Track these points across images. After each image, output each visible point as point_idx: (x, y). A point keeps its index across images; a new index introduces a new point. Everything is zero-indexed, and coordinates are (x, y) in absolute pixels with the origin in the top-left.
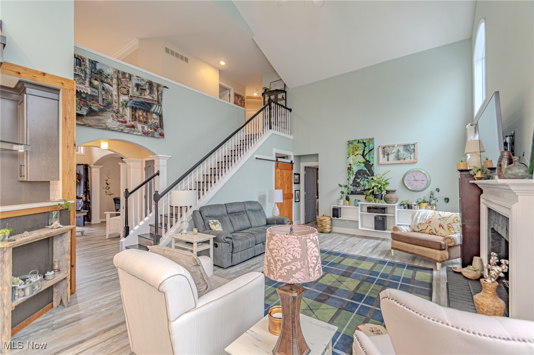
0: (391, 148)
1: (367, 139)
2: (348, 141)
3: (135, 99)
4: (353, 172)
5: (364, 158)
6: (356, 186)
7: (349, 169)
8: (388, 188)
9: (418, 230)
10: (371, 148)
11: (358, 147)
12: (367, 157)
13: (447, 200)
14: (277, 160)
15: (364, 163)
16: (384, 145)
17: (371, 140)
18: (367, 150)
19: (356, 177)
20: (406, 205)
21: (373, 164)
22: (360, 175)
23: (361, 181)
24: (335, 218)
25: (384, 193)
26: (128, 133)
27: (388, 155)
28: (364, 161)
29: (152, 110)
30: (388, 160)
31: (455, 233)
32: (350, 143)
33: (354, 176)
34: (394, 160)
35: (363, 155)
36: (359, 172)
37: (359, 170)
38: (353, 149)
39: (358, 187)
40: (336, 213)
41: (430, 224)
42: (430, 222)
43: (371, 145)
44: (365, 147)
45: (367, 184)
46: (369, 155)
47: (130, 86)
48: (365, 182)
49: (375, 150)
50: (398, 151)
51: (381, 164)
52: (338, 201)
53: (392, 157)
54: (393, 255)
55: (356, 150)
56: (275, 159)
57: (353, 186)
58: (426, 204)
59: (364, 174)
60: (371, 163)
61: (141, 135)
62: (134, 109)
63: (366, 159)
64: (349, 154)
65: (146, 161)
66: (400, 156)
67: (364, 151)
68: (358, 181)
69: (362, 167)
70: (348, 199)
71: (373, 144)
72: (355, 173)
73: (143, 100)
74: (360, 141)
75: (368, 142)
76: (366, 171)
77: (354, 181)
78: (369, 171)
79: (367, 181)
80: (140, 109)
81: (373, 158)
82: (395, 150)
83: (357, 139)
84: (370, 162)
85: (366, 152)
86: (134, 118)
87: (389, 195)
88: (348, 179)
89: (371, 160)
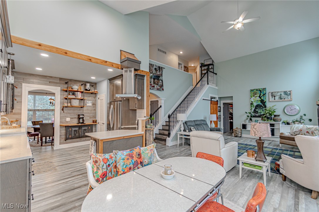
0: (276, 93)
1: (262, 89)
2: (251, 90)
3: (154, 75)
4: (254, 106)
6: (256, 113)
7: (252, 104)
8: (275, 114)
9: (294, 134)
10: (264, 93)
11: (257, 93)
12: (262, 98)
13: (310, 120)
14: (211, 100)
15: (260, 101)
16: (272, 91)
17: (264, 89)
18: (262, 94)
19: (256, 108)
20: (286, 123)
21: (265, 102)
22: (258, 107)
23: (258, 110)
24: (244, 129)
25: (273, 116)
26: (152, 89)
27: (275, 97)
28: (261, 100)
29: (160, 79)
30: (275, 99)
31: (316, 135)
32: (252, 90)
33: (254, 108)
34: (278, 99)
35: (260, 97)
36: (257, 106)
37: (257, 105)
38: (253, 94)
39: (257, 113)
40: (244, 127)
41: (301, 131)
42: (301, 130)
43: (264, 92)
44: (261, 92)
45: (262, 112)
46: (263, 97)
47: (153, 69)
49: (267, 95)
50: (281, 95)
51: (270, 102)
52: (245, 121)
53: (277, 98)
54: (281, 146)
55: (256, 94)
56: (210, 99)
57: (254, 113)
58: (298, 122)
59: (260, 107)
60: (265, 101)
61: (156, 90)
62: (154, 79)
63: (261, 99)
64: (251, 96)
65: (151, 101)
66: (282, 97)
67: (260, 95)
68: (257, 110)
69: (259, 103)
70: (251, 119)
71: (266, 91)
72: (255, 106)
73: (157, 75)
74: (258, 90)
76: (261, 105)
77: (255, 110)
78: (263, 105)
79: (263, 110)
80: (156, 79)
81: (265, 98)
82: (279, 94)
83: (256, 88)
85: (261, 96)
86: (154, 83)
87: (276, 118)
88: (251, 109)
89: (264, 99)
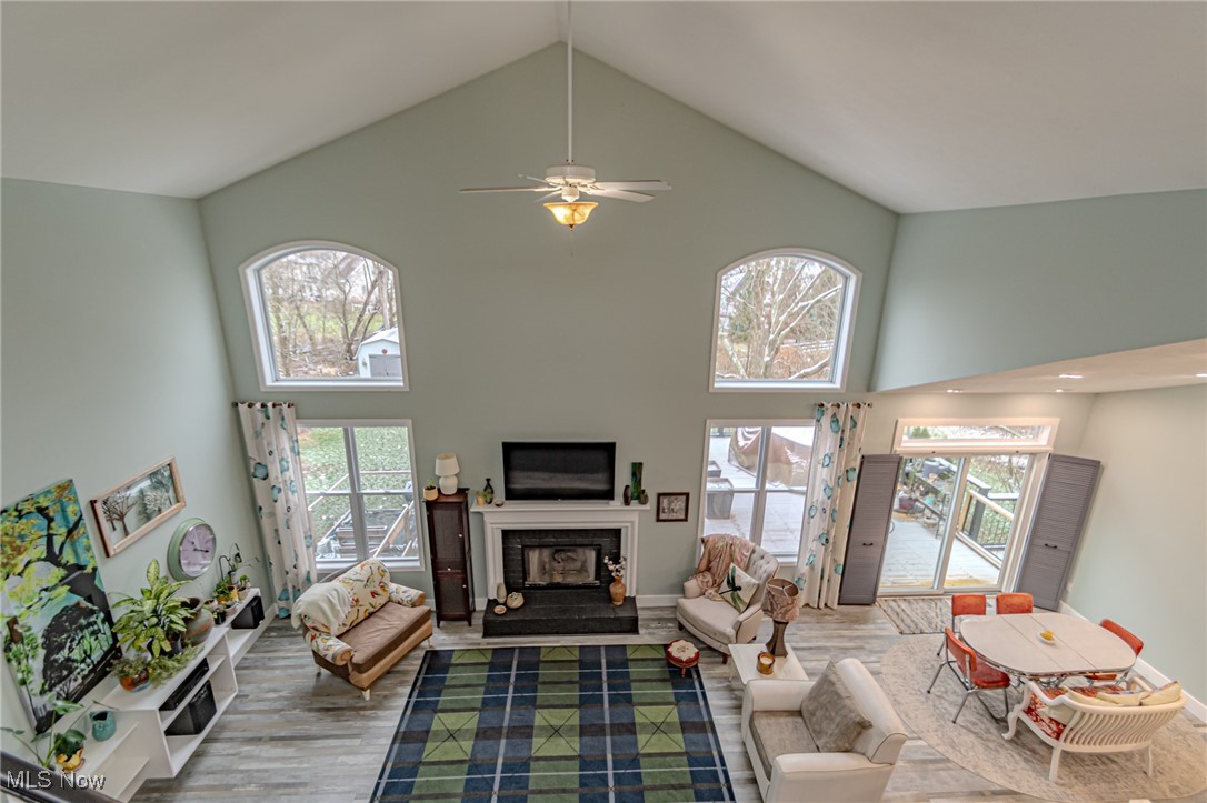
0: (121, 494)
1: (49, 492)
4: (31, 641)
5: (58, 564)
6: (61, 680)
7: (14, 639)
10: (73, 519)
11: (22, 537)
12: (68, 556)
15: (62, 582)
16: (102, 492)
17: (67, 487)
18: (60, 530)
19: (51, 647)
21: (95, 569)
22: (65, 631)
23: (70, 649)
27: (121, 517)
28: (61, 572)
30: (126, 533)
33: (42, 652)
34: (140, 522)
35: (52, 558)
37: (53, 619)
39: (68, 678)
41: (361, 603)
42: (357, 601)
43: (70, 509)
44: (50, 522)
45: (94, 643)
46: (73, 545)
48: (89, 641)
50: (142, 495)
51: (114, 555)
53: (131, 518)
55: (19, 551)
57: (52, 688)
59: (74, 620)
60: (89, 570)
63: (64, 566)
66: (149, 508)
67: (50, 538)
68: (61, 656)
69: (62, 598)
71: (76, 501)
72: (40, 641)
74: (26, 507)
75: (59, 500)
76: (78, 605)
77: (48, 667)
78: (89, 599)
79: (93, 633)
81: (86, 549)
82: (134, 494)
83: (11, 500)
84: (82, 568)
85: (57, 541)
88: (23, 681)
89: (84, 558)
